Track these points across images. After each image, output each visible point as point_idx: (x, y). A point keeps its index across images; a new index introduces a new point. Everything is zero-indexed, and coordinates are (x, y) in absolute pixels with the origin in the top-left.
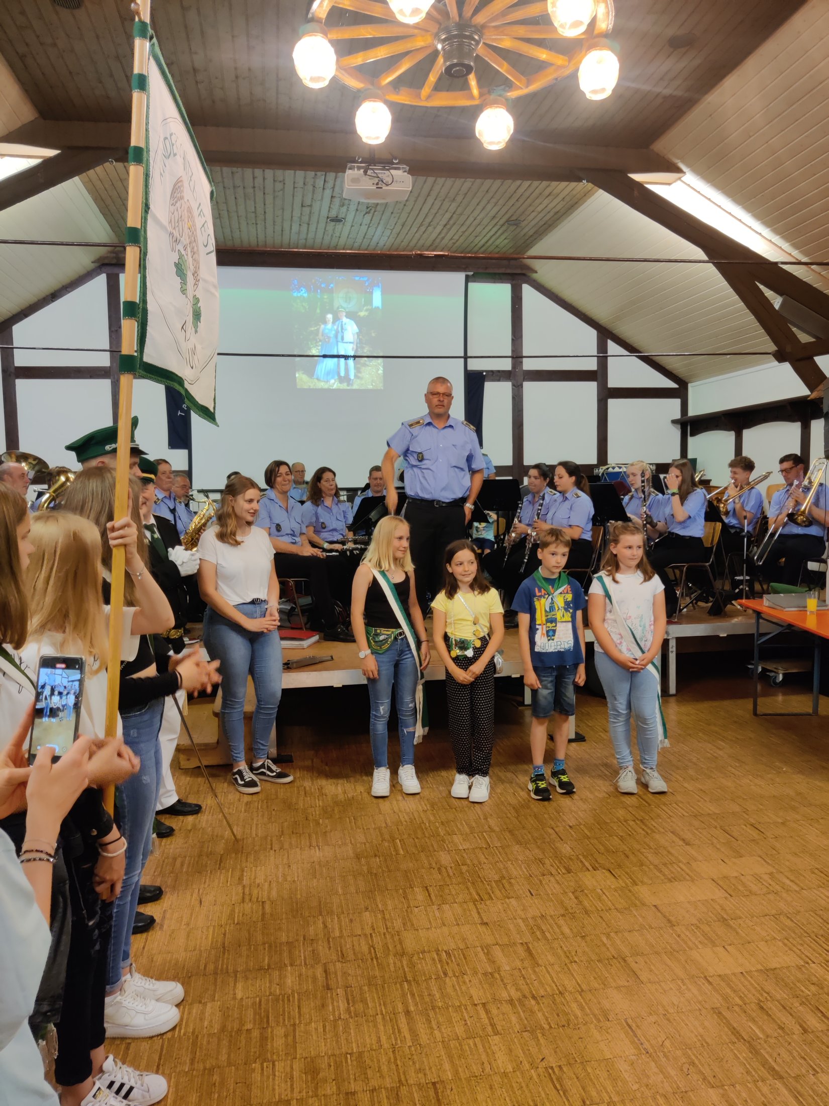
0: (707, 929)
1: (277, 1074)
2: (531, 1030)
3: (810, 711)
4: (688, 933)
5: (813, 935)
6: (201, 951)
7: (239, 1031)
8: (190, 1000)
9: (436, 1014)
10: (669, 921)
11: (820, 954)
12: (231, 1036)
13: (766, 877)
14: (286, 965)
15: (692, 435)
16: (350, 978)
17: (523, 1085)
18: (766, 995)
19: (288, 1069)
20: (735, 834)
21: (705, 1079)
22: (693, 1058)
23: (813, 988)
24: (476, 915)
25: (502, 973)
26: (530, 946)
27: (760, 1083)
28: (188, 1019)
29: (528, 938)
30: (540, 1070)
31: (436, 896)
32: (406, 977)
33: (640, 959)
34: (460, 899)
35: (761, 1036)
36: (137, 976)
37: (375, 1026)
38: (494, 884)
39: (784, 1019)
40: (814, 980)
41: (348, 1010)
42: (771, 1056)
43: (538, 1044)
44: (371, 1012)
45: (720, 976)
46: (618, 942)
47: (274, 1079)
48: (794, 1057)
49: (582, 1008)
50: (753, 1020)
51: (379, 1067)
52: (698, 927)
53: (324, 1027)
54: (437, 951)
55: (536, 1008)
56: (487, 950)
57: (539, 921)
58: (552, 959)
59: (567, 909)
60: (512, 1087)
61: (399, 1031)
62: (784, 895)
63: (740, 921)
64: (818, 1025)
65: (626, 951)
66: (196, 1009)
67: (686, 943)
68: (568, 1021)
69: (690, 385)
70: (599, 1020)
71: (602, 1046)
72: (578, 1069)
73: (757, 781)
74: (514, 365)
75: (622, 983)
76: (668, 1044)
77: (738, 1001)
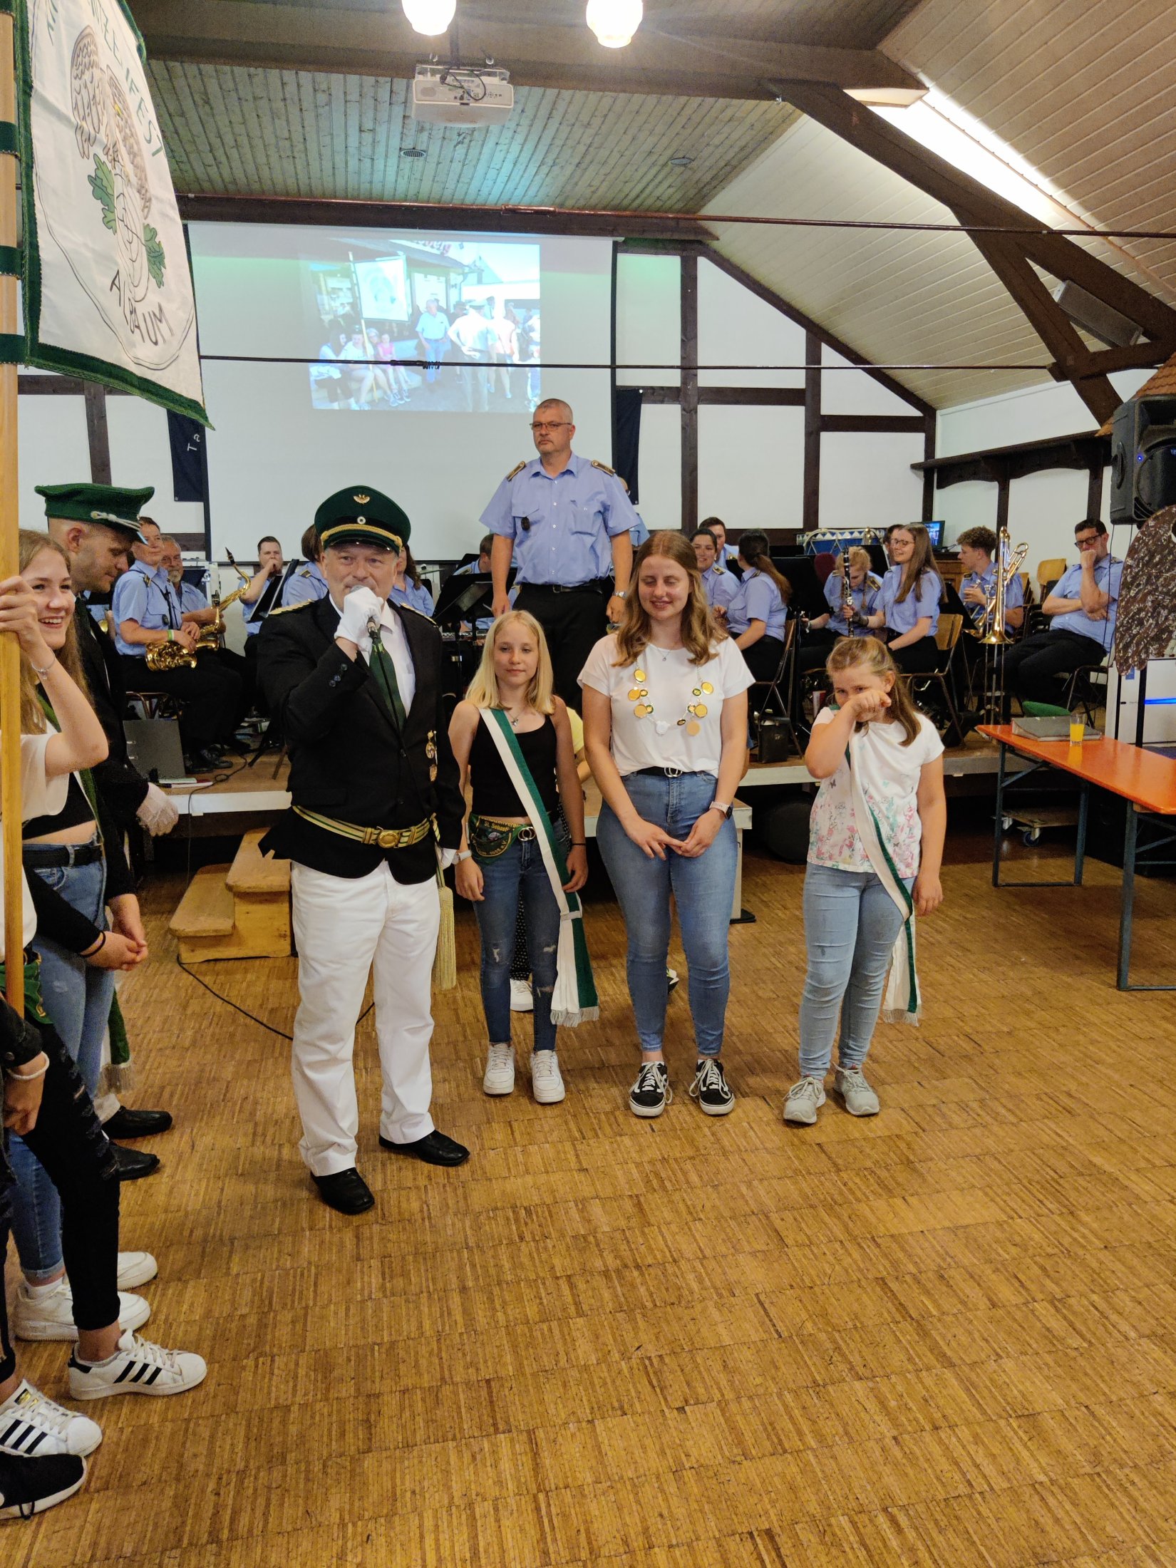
0: (883, 1174)
1: (276, 1371)
2: (628, 1308)
3: (1071, 879)
4: (857, 1180)
5: (1025, 1182)
7: (230, 1317)
9: (502, 1290)
10: (835, 1164)
11: (1030, 1206)
12: (218, 1324)
13: (975, 1105)
14: (303, 1230)
15: (940, 486)
16: (389, 1245)
17: (608, 1380)
18: (949, 1260)
19: (292, 1366)
20: (942, 1048)
21: (852, 1368)
22: (841, 1342)
23: (1014, 1250)
24: (574, 1158)
25: (599, 1236)
26: (642, 1199)
27: (924, 1373)
29: (640, 1188)
30: (634, 1362)
31: (522, 1134)
32: (467, 1244)
33: (788, 1215)
34: (554, 1136)
35: (934, 1312)
37: (418, 1308)
38: (603, 1117)
39: (968, 1291)
40: (1018, 1239)
41: (383, 1288)
42: (944, 1338)
43: (636, 1329)
44: (414, 1289)
45: (892, 1236)
46: (762, 1193)
47: (270, 1380)
48: (974, 1340)
49: (701, 1280)
50: (927, 1293)
51: (417, 1361)
52: (872, 1172)
53: (348, 1309)
54: (514, 1208)
55: (638, 1281)
56: (582, 1204)
57: (659, 1165)
58: (668, 1215)
59: (698, 1150)
60: (592, 1383)
61: (449, 1314)
62: (996, 1128)
63: (930, 1164)
64: (1012, 1297)
65: (770, 1204)
67: (853, 1193)
68: (680, 1297)
69: (938, 413)
70: (720, 1296)
71: (721, 1329)
72: (685, 1358)
73: (983, 976)
74: (685, 380)
75: (760, 1246)
76: (809, 1325)
77: (912, 1268)
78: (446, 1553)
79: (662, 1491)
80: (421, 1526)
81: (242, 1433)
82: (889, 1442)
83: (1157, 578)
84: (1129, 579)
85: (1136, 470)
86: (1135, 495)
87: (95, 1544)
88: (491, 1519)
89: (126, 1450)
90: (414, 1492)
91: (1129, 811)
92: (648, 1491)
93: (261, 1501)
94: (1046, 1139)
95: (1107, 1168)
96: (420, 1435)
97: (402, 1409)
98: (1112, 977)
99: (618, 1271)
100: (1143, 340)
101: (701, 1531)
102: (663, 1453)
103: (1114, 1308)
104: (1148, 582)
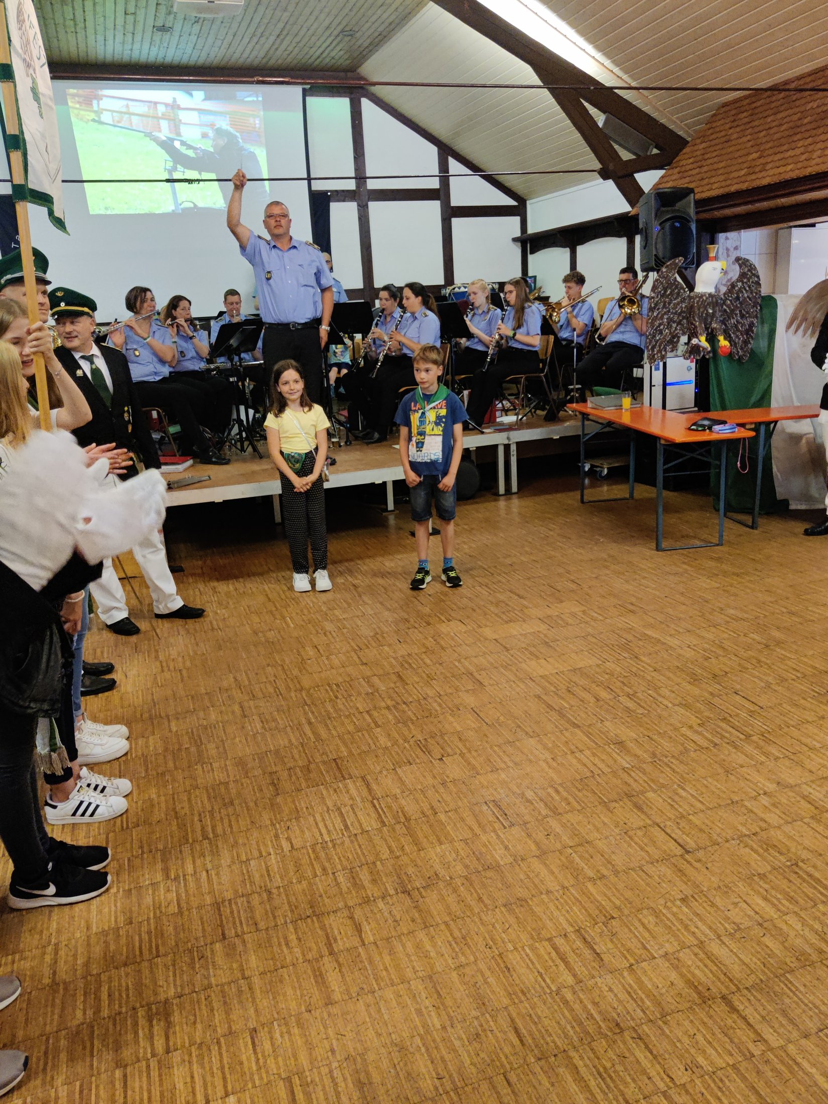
0: (532, 649)
1: (215, 769)
2: (404, 721)
3: (627, 496)
4: (518, 653)
5: (610, 646)
6: (135, 707)
7: (180, 750)
8: (134, 736)
9: (332, 721)
10: (505, 647)
11: (614, 656)
12: (174, 753)
13: (580, 614)
14: (208, 707)
15: (532, 252)
16: (261, 709)
17: (400, 752)
18: (573, 684)
19: (223, 766)
20: (559, 588)
21: (527, 733)
22: (519, 723)
23: (607, 676)
24: (357, 659)
25: (380, 692)
26: (400, 673)
27: (565, 732)
28: (136, 748)
29: (398, 669)
30: (412, 743)
31: (324, 651)
32: (306, 703)
33: (483, 673)
34: (343, 650)
35: (568, 707)
36: (89, 722)
37: (286, 733)
38: (370, 639)
39: (584, 696)
40: (608, 671)
41: (263, 727)
42: (573, 716)
44: (281, 726)
45: (541, 676)
46: (467, 664)
47: (213, 773)
48: (588, 715)
49: (440, 705)
50: (563, 698)
51: (293, 756)
52: (526, 649)
53: (246, 740)
54: (329, 685)
55: (407, 709)
56: (368, 680)
57: (407, 657)
58: (416, 679)
59: (428, 648)
60: (391, 754)
61: (305, 734)
62: (592, 623)
63: (558, 642)
64: (608, 696)
65: (472, 668)
66: (141, 742)
67: (517, 659)
68: (431, 713)
69: (528, 202)
70: (453, 711)
71: (455, 724)
72: (438, 739)
73: (579, 551)
74: (358, 186)
75: (470, 687)
76: (502, 718)
77: (553, 689)
78: (332, 828)
79: (437, 792)
80: (315, 820)
81: (205, 796)
82: (550, 761)
85: (655, 237)
86: (654, 253)
87: (141, 847)
88: (351, 813)
89: (143, 810)
90: (307, 808)
92: (430, 793)
93: (226, 821)
94: (620, 626)
95: (654, 635)
96: (304, 785)
97: (290, 776)
98: (654, 545)
99: (394, 707)
100: (655, 151)
101: (460, 804)
102: (435, 777)
103: (660, 695)
104: (664, 307)
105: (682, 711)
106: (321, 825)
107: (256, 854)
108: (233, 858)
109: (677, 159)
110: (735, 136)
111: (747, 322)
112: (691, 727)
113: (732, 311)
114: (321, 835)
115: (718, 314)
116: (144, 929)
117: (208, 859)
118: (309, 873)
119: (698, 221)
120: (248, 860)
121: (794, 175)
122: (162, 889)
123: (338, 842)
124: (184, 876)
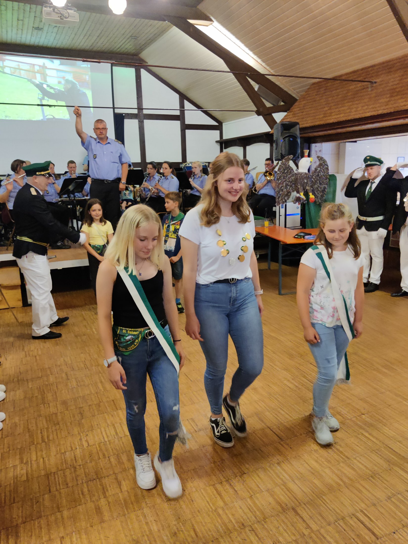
6: (10, 376)
7: (33, 397)
15: (225, 148)
33: (191, 355)
37: (89, 387)
41: (77, 385)
53: (68, 391)
69: (223, 124)
74: (139, 112)
76: (199, 378)
83: (286, 177)
84: (278, 177)
85: (281, 144)
86: (280, 152)
87: (9, 447)
90: (97, 425)
91: (280, 244)
93: (55, 433)
96: (96, 413)
97: (90, 409)
98: (278, 292)
100: (282, 103)
103: (275, 365)
104: (284, 178)
105: (285, 372)
106: (104, 433)
107: (70, 449)
108: (57, 451)
109: (292, 108)
110: (318, 99)
111: (323, 186)
112: (288, 380)
113: (316, 181)
114: (104, 438)
115: (309, 183)
116: (8, 489)
117: (44, 452)
118: (97, 458)
119: (301, 138)
120: (65, 452)
121: (344, 119)
122: (18, 469)
123: (112, 441)
124: (31, 461)
